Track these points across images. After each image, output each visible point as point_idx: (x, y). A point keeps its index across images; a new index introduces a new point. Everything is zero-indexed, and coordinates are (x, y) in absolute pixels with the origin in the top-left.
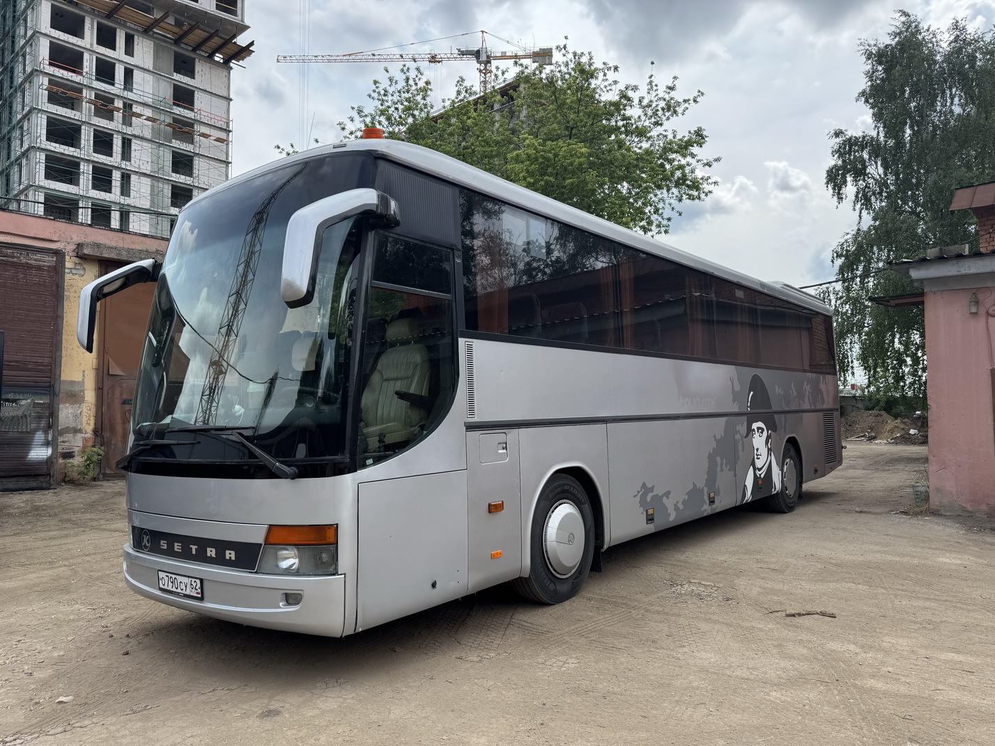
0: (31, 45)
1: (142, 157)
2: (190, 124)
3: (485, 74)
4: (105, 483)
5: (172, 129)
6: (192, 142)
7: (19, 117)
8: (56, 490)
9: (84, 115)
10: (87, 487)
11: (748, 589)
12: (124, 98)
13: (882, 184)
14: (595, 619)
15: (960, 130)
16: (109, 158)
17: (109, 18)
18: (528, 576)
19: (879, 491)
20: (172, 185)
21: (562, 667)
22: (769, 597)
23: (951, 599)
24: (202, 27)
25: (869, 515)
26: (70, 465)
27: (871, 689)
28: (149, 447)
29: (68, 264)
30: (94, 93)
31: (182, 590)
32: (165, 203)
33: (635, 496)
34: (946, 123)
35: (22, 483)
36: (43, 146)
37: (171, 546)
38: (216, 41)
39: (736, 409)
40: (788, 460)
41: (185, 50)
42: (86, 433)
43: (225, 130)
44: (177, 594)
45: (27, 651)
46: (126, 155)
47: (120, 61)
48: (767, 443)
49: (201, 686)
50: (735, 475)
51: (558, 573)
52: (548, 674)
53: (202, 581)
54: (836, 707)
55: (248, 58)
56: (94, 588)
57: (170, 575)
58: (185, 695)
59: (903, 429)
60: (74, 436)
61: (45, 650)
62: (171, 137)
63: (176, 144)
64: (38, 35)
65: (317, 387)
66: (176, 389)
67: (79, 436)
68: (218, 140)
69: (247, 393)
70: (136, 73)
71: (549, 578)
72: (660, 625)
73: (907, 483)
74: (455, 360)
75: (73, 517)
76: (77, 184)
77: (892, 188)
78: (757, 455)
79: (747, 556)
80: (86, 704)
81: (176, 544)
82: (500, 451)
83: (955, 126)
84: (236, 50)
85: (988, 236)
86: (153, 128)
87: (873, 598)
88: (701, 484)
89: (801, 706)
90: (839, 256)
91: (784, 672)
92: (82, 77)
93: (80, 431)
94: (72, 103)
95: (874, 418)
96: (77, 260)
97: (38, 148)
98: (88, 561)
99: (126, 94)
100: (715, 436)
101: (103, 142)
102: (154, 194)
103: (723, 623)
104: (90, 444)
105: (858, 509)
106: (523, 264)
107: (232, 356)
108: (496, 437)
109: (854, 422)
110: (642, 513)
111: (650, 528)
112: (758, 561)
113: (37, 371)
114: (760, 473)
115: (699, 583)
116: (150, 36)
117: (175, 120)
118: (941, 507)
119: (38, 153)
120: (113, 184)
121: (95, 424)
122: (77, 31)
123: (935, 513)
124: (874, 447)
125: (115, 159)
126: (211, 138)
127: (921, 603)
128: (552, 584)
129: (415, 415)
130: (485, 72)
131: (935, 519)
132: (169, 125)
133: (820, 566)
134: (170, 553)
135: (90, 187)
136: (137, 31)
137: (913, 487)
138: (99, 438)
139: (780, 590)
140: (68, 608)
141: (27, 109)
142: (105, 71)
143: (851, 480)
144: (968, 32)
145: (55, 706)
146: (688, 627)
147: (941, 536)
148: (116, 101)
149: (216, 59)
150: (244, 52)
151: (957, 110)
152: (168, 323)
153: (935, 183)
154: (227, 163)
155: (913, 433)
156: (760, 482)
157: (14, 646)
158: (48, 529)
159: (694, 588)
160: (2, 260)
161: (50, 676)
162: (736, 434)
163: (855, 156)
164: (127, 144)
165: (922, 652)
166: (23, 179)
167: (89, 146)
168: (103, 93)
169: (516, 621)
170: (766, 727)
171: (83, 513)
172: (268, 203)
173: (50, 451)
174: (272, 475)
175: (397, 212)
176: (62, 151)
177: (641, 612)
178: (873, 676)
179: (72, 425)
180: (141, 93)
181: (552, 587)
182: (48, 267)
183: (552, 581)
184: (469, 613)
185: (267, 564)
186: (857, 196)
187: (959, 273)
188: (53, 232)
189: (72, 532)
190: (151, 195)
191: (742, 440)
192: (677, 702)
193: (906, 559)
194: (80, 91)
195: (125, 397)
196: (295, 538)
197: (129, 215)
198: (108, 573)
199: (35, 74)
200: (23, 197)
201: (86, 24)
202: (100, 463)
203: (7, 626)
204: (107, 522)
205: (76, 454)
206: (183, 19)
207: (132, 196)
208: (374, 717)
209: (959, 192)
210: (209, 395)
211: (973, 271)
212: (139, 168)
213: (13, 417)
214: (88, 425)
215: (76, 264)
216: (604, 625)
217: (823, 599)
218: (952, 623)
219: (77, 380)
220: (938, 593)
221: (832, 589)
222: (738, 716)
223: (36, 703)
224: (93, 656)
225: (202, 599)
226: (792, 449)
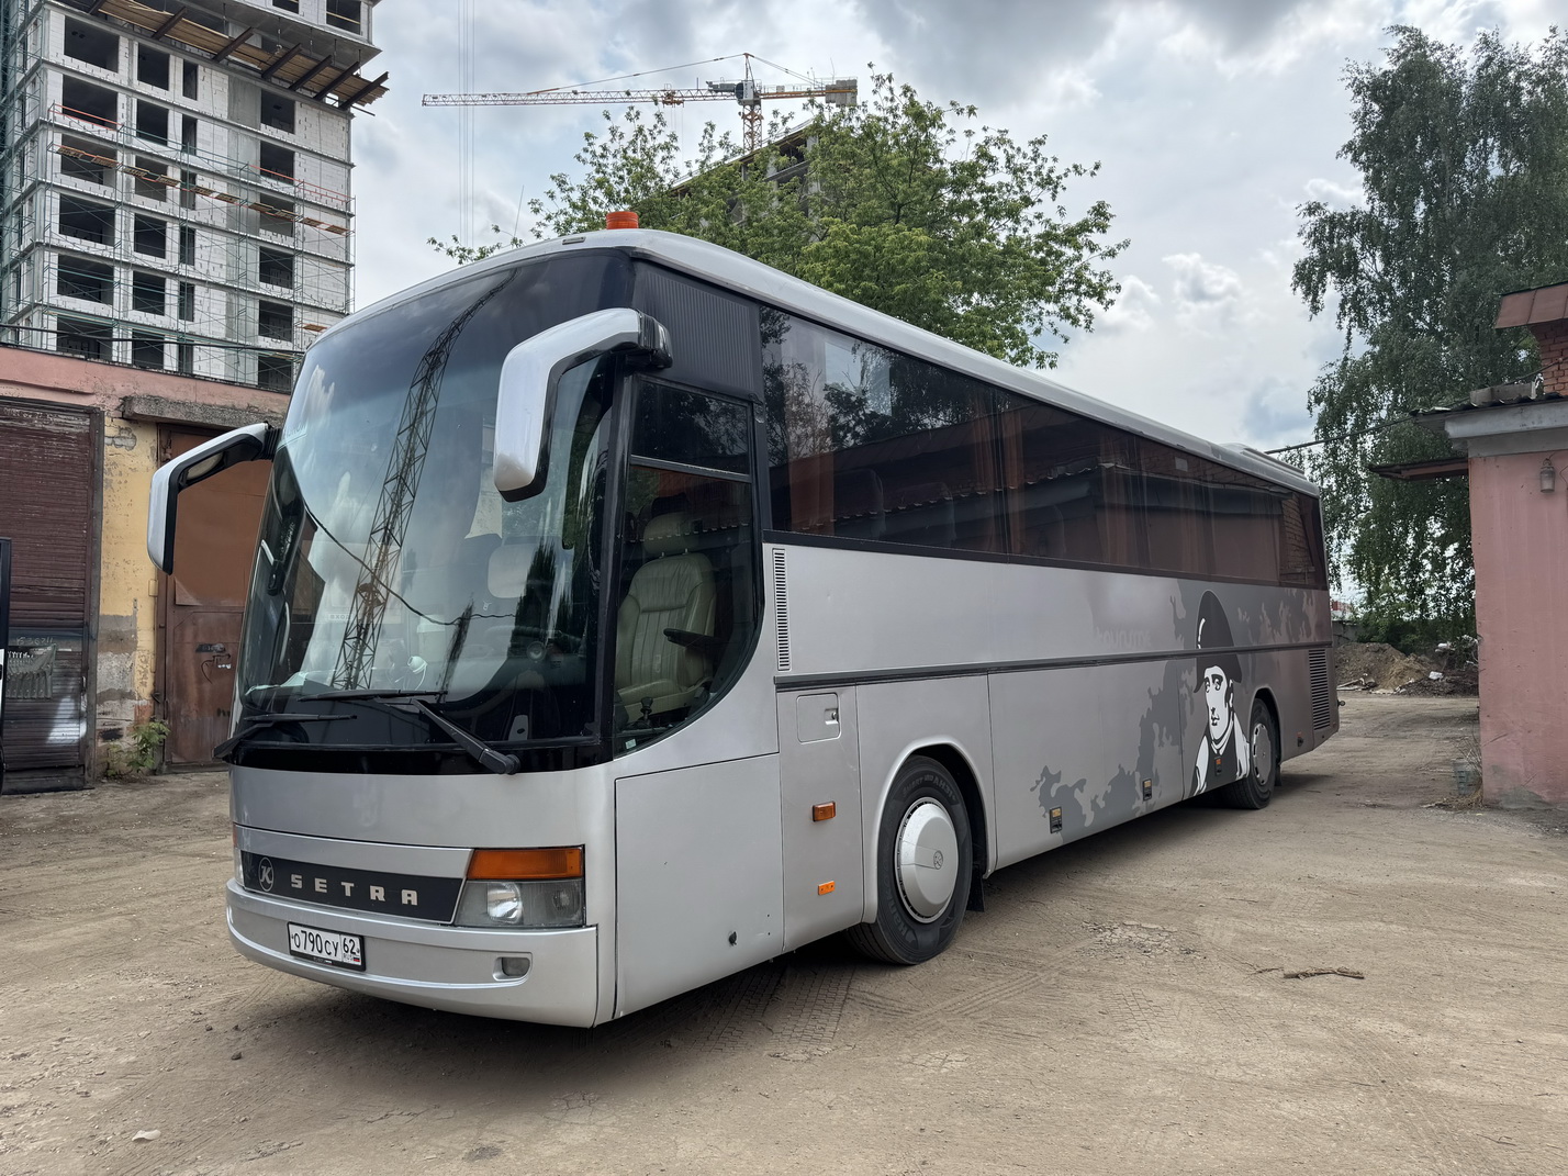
0: (34, 82)
1: (213, 258)
2: (288, 205)
3: (751, 121)
4: (172, 779)
5: (259, 214)
6: (292, 234)
7: (16, 196)
8: (93, 791)
9: (119, 191)
10: (144, 786)
11: (1217, 934)
12: (183, 164)
13: (1383, 287)
14: (982, 988)
15: (1503, 203)
16: (159, 260)
17: (158, 39)
18: (873, 921)
19: (1397, 771)
20: (261, 301)
21: (941, 1067)
22: (1254, 946)
23: (1538, 945)
24: (304, 51)
25: (1389, 811)
26: (115, 750)
27: (1439, 1096)
28: (269, 725)
29: (109, 431)
30: (134, 156)
31: (329, 954)
32: (250, 330)
33: (1032, 789)
34: (1480, 192)
35: (40, 780)
36: (55, 242)
37: (308, 884)
38: (328, 73)
39: (1180, 648)
40: (1258, 726)
41: (278, 88)
42: (140, 698)
43: (344, 213)
44: (322, 961)
45: (75, 1055)
46: (187, 254)
47: (175, 106)
48: (1227, 700)
49: (365, 1108)
50: (1182, 752)
51: (919, 915)
52: (921, 1080)
53: (362, 939)
54: (1389, 1125)
55: (378, 99)
56: (171, 949)
57: (308, 931)
58: (341, 1125)
59: (1418, 671)
60: (121, 703)
61: (105, 1053)
62: (258, 225)
63: (266, 236)
64: (44, 66)
65: (546, 627)
66: (304, 629)
67: (129, 703)
68: (333, 229)
69: (416, 635)
70: (202, 125)
71: (906, 924)
72: (1088, 995)
73: (1440, 757)
74: (758, 578)
75: (123, 834)
76: (109, 301)
77: (1398, 294)
78: (1213, 719)
79: (1207, 881)
80: (181, 1142)
81: (317, 881)
82: (828, 723)
83: (1494, 196)
84: (360, 87)
85: (1556, 367)
86: (229, 212)
87: (1417, 946)
88: (1131, 766)
89: (1332, 1125)
90: (1318, 401)
91: (1297, 1070)
92: (115, 133)
93: (130, 695)
94: (99, 173)
95: (1373, 654)
96: (123, 424)
97: (47, 245)
98: (157, 906)
99: (185, 158)
100: (1149, 690)
101: (150, 235)
102: (231, 316)
103: (1187, 991)
104: (146, 716)
105: (1368, 801)
106: (825, 421)
107: (394, 576)
108: (822, 699)
109: (1341, 661)
110: (1044, 816)
111: (1056, 840)
112: (1226, 889)
113: (61, 600)
114: (1218, 747)
115: (1139, 926)
116: (222, 66)
117: (264, 198)
118: (1501, 796)
119: (47, 253)
120: (167, 301)
121: (154, 684)
122: (107, 59)
123: (1492, 806)
124: (1375, 700)
125: (170, 261)
126: (321, 226)
127: (1494, 952)
128: (910, 934)
129: (695, 667)
130: (753, 118)
131: (1493, 816)
132: (254, 206)
133: (1324, 895)
134: (307, 894)
135: (130, 307)
136: (201, 58)
137: (1455, 764)
138: (161, 707)
139: (1268, 935)
140: (133, 984)
141: (28, 183)
142: (152, 122)
143: (1350, 754)
144: (1505, 51)
145: (131, 1146)
146: (1132, 999)
147: (1506, 843)
148: (170, 169)
149: (328, 101)
150: (372, 90)
151: (1495, 171)
152: (292, 526)
153: (1465, 286)
154: (348, 266)
155: (1435, 678)
156: (1218, 762)
157: (55, 1049)
158: (86, 854)
159: (1131, 934)
160: (4, 425)
161: (118, 1096)
162: (1182, 687)
163: (1340, 244)
164: (187, 237)
165: (1511, 1033)
166: (24, 294)
167: (127, 241)
168: (149, 158)
169: (858, 994)
170: (1282, 1161)
171: (139, 826)
172: (449, 338)
173: (83, 729)
174: (476, 766)
175: (669, 345)
176: (85, 249)
177: (1053, 975)
178: (1439, 1074)
179: (117, 686)
180: (210, 157)
181: (910, 937)
182: (78, 435)
183: (909, 928)
184: (779, 982)
185: (470, 910)
186: (1342, 307)
187: (1524, 428)
188: (84, 379)
189: (125, 858)
190: (227, 317)
191: (1190, 695)
192: (1133, 1122)
193: (1458, 882)
194: (113, 155)
195: (202, 640)
196: (517, 869)
197: (192, 349)
198: (191, 924)
199: (40, 128)
200: (23, 323)
201: (120, 48)
202: (162, 745)
203: (37, 1014)
204: (180, 842)
205: (125, 732)
206: (274, 39)
207: (196, 320)
208: (653, 1157)
209: (1508, 299)
210: (358, 637)
211: (1546, 423)
212: (207, 274)
213: (24, 675)
214: (143, 685)
215: (121, 429)
216: (997, 997)
217: (1339, 949)
218: (1550, 985)
219: (125, 615)
220: (1517, 936)
221: (1349, 932)
222: (1235, 1143)
223: (102, 1143)
224: (184, 1062)
225: (362, 969)
226: (1264, 708)
